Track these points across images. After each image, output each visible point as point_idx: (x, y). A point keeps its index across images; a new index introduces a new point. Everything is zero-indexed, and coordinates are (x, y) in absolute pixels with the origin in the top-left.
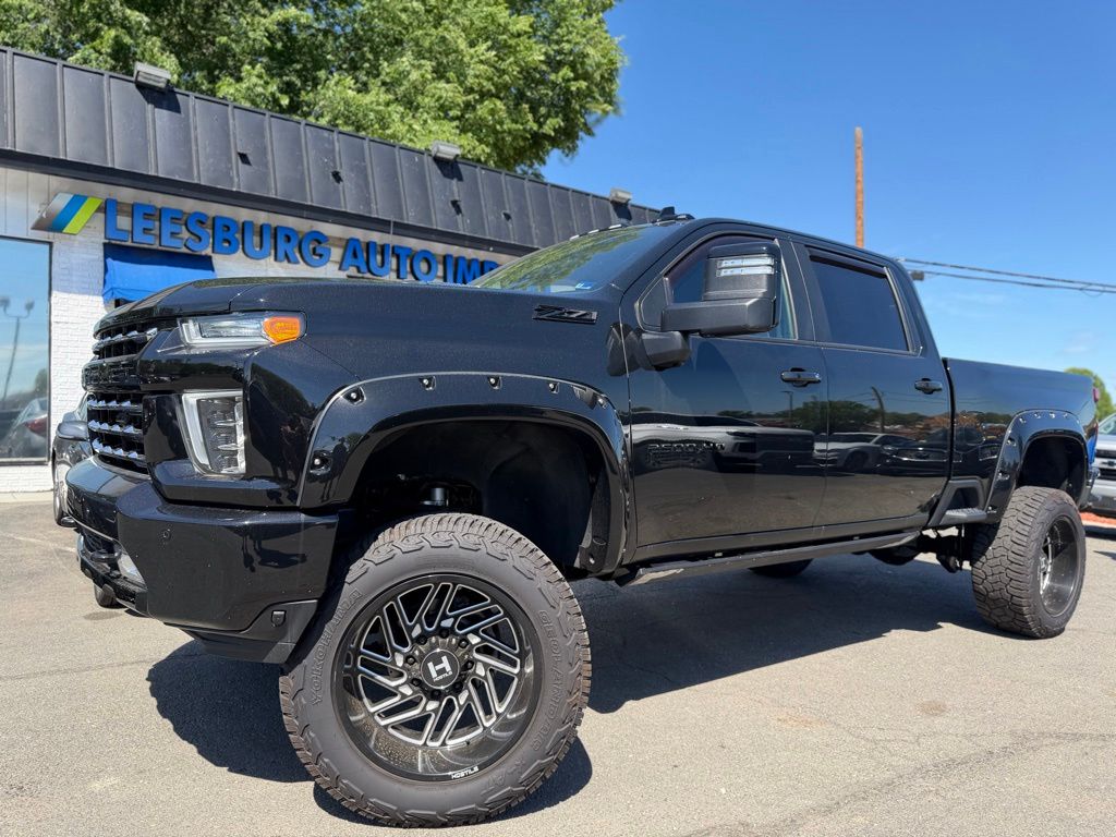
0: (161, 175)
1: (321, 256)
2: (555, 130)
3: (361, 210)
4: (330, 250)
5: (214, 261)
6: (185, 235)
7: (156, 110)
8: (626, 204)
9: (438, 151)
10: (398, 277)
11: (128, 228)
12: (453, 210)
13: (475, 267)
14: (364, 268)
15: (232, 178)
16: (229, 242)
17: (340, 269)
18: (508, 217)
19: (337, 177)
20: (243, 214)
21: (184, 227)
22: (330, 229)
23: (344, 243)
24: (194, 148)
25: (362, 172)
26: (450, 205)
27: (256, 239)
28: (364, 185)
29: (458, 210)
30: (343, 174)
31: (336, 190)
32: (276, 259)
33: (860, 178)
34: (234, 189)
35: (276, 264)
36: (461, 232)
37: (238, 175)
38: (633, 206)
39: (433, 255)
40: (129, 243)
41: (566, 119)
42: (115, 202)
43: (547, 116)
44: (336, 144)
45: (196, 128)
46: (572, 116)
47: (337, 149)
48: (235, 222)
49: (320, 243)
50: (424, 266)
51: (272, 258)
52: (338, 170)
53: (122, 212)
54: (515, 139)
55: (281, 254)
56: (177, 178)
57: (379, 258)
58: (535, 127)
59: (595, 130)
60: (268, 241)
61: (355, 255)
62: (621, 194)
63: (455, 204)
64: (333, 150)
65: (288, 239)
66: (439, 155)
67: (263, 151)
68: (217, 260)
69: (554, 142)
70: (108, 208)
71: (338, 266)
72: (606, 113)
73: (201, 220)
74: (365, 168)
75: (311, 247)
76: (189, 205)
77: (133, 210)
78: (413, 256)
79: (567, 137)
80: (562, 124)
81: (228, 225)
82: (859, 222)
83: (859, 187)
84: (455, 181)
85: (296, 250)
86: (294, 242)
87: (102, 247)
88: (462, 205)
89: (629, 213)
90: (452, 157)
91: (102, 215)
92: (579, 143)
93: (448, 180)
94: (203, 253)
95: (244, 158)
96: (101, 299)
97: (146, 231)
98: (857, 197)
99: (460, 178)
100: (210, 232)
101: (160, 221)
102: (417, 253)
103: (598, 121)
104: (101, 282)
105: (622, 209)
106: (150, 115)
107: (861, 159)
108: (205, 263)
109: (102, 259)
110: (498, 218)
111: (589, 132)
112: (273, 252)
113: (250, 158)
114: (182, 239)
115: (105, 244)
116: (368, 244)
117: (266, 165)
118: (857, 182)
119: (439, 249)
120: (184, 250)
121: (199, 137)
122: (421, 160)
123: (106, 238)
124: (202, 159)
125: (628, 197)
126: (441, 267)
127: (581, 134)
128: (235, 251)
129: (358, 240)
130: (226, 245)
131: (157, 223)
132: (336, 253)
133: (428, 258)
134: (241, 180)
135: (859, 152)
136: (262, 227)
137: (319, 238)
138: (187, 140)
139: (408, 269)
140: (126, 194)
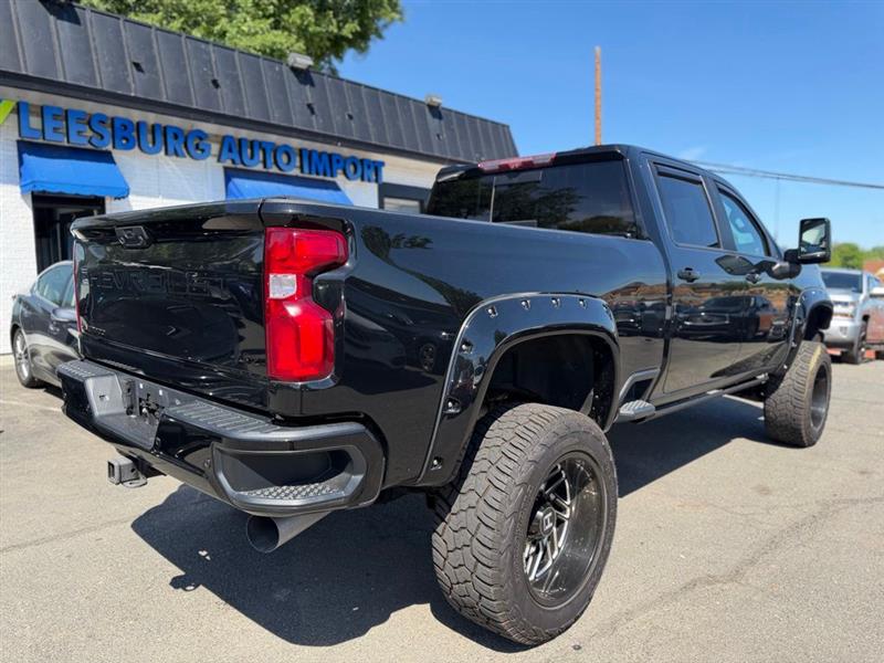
0: (69, 82)
1: (203, 151)
2: (352, 33)
3: (236, 113)
4: (210, 146)
5: (114, 155)
6: (89, 133)
7: (59, 22)
8: (438, 107)
9: (295, 62)
10: (265, 167)
11: (40, 127)
12: (309, 112)
13: (325, 158)
14: (237, 160)
15: (129, 85)
16: (127, 140)
17: (219, 161)
18: (351, 117)
19: (215, 83)
20: (136, 115)
21: (87, 127)
22: (209, 128)
23: (220, 139)
24: (94, 57)
25: (235, 79)
26: (306, 107)
27: (150, 137)
28: (237, 91)
29: (313, 112)
30: (219, 82)
31: (216, 95)
32: (166, 153)
33: (599, 87)
34: (133, 94)
35: (167, 158)
36: (316, 130)
37: (134, 82)
38: (443, 109)
39: (291, 148)
40: (41, 141)
41: (361, 24)
42: (26, 104)
43: (345, 22)
44: (213, 55)
45: (94, 39)
46: (366, 22)
47: (213, 60)
48: (131, 122)
49: (201, 139)
50: (284, 158)
51: (162, 153)
52: (216, 77)
53: (33, 113)
54: (321, 40)
55: (171, 149)
56: (83, 84)
57: (249, 151)
58: (336, 31)
59: (385, 33)
60: (160, 139)
61: (230, 150)
62: (435, 100)
63: (309, 106)
64: (210, 61)
65: (176, 137)
66: (296, 65)
67: (152, 60)
68: (117, 154)
69: (351, 43)
70: (19, 109)
71: (215, 159)
72: (393, 19)
73: (102, 120)
74: (237, 76)
75: (195, 143)
76: (91, 107)
77: (42, 111)
78: (276, 150)
79: (360, 39)
80: (359, 29)
81: (126, 125)
82: (598, 122)
83: (599, 94)
84: (308, 87)
85: (183, 146)
86: (181, 139)
87: (15, 144)
88: (315, 107)
89: (440, 113)
90: (304, 67)
91: (15, 117)
92: (371, 44)
93: (302, 86)
94: (104, 149)
95: (137, 66)
96: (18, 189)
97: (55, 129)
98: (596, 101)
99: (312, 84)
100: (110, 130)
101: (67, 120)
102: (279, 147)
103: (385, 26)
104: (18, 174)
105: (435, 111)
106: (53, 26)
107: (599, 72)
108: (106, 157)
109: (16, 153)
110: (343, 118)
111: (380, 36)
112: (163, 148)
113: (143, 66)
114: (85, 136)
115: (18, 142)
116: (240, 140)
117: (156, 73)
118: (597, 90)
119: (296, 143)
120: (89, 146)
121: (99, 48)
122: (281, 68)
123: (20, 135)
124: (103, 68)
125: (439, 101)
126: (298, 159)
127: (373, 37)
128: (131, 148)
129: (232, 137)
130: (124, 142)
131: (64, 123)
132: (215, 148)
133: (288, 151)
134: (135, 86)
135: (599, 67)
136: (153, 126)
137: (201, 136)
138: (88, 51)
139: (272, 160)
140: (34, 97)
